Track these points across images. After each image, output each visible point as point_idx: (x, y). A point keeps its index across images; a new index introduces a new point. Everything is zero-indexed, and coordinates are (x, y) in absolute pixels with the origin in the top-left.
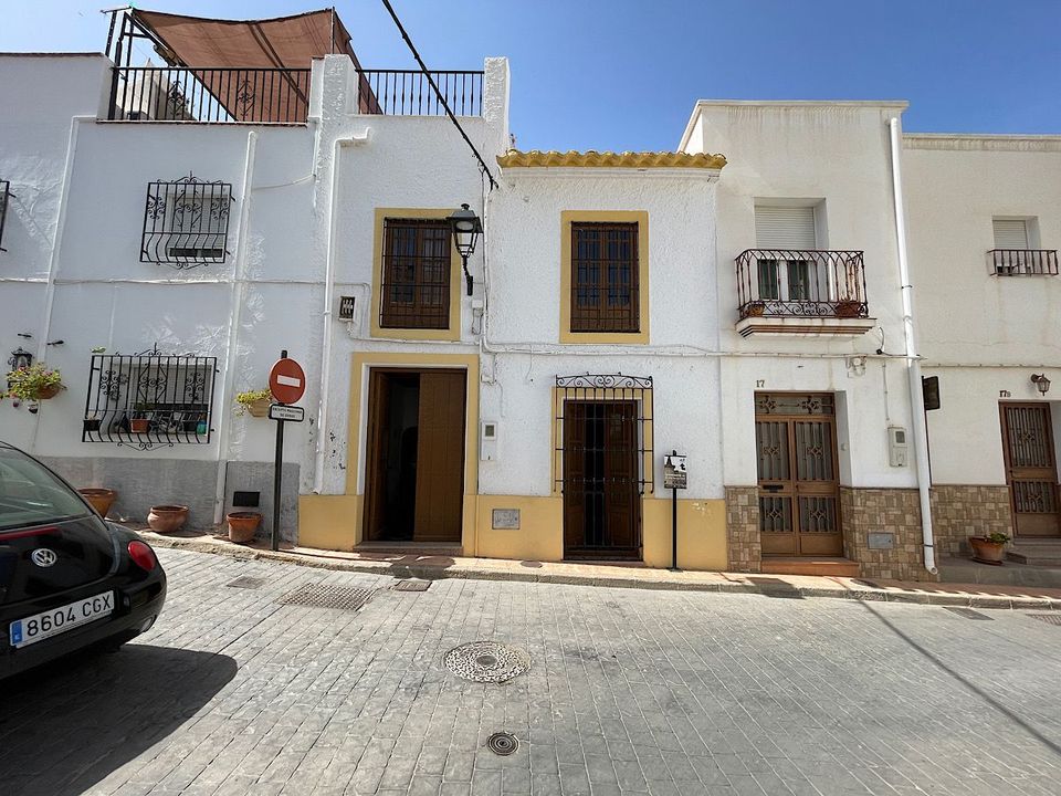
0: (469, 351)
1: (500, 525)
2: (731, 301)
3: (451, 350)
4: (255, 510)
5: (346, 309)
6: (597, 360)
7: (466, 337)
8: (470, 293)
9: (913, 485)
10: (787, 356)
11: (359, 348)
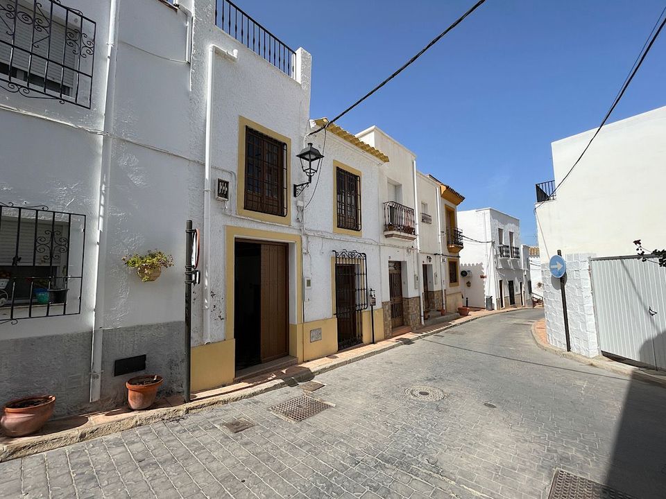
0: (296, 233)
1: (314, 339)
2: (382, 222)
3: (286, 231)
4: (142, 373)
5: (222, 191)
6: (347, 244)
7: (294, 224)
8: (295, 196)
9: (417, 295)
10: (395, 246)
11: (230, 223)
